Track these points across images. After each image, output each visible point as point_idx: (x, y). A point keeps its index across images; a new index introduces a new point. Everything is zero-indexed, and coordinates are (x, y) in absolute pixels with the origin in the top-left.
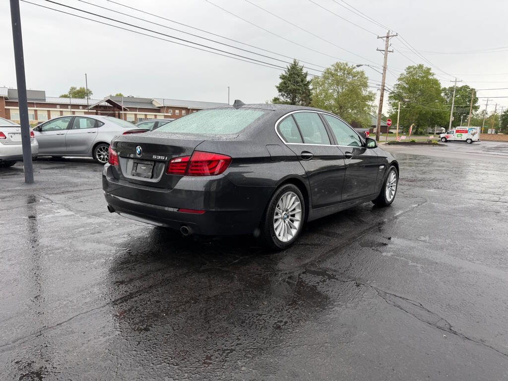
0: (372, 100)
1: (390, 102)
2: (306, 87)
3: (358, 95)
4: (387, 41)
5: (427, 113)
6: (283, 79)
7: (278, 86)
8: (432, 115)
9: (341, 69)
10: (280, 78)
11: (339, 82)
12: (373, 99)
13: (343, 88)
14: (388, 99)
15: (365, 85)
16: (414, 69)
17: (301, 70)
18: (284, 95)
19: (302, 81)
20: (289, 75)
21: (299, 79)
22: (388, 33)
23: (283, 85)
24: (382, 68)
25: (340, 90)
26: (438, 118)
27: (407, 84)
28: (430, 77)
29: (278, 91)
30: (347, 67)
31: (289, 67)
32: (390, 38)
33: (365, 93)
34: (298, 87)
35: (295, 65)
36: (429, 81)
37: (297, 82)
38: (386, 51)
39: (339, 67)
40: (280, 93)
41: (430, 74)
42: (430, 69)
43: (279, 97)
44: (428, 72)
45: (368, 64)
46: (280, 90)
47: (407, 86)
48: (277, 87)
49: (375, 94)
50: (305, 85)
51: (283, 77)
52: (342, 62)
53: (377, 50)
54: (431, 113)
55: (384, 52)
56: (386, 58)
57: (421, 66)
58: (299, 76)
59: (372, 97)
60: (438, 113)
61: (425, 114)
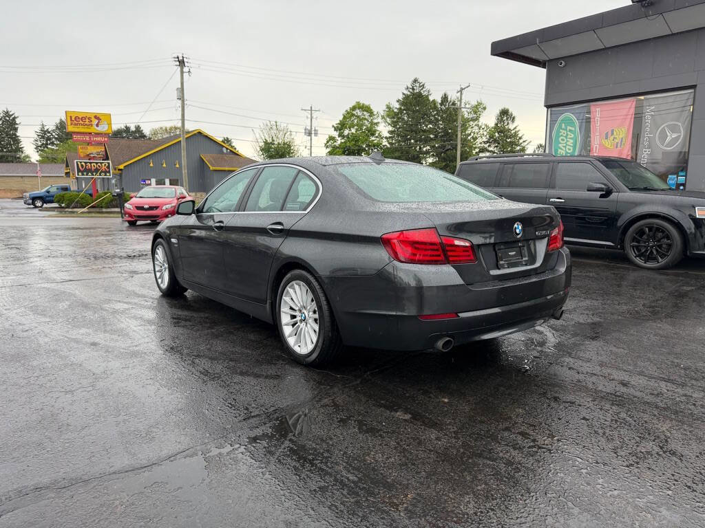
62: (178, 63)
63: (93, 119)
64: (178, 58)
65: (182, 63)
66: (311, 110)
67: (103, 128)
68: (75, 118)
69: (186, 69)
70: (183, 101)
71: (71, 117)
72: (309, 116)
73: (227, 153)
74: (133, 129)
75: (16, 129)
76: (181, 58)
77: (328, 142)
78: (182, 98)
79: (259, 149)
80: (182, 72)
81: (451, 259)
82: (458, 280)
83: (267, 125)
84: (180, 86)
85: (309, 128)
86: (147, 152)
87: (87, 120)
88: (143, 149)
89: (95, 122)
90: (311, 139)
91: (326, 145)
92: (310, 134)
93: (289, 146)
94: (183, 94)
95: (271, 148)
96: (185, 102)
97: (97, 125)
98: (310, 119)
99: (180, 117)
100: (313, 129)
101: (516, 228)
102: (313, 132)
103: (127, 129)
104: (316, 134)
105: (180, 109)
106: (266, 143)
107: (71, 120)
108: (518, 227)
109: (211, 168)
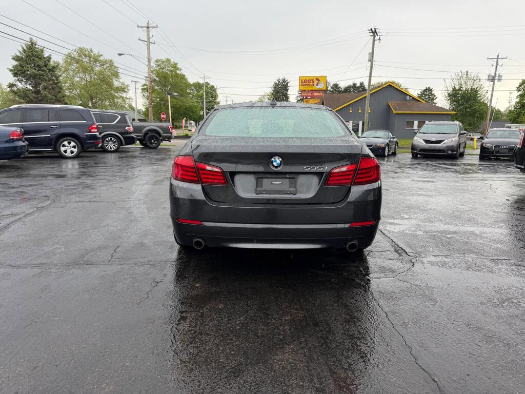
0: (125, 92)
1: (144, 95)
2: (51, 72)
3: (110, 85)
4: (148, 32)
5: (181, 107)
6: (17, 60)
7: (12, 68)
8: (185, 109)
9: (86, 56)
10: (14, 59)
11: (85, 70)
12: (126, 90)
13: (91, 77)
14: (141, 91)
15: (116, 75)
16: (163, 62)
17: (42, 51)
18: (22, 80)
19: (46, 65)
20: (27, 57)
21: (41, 63)
22: (148, 24)
23: (19, 67)
24: (147, 59)
25: (88, 79)
26: (190, 112)
27: (157, 77)
28: (178, 72)
29: (12, 75)
30: (92, 54)
31: (25, 47)
32: (150, 28)
33: (116, 84)
34: (41, 72)
35: (32, 44)
36: (177, 75)
37: (39, 66)
38: (148, 43)
39: (82, 52)
40: (16, 78)
41: (178, 69)
42: (177, 64)
43: (15, 83)
44: (176, 67)
45: (131, 54)
46: (15, 75)
47: (157, 79)
48: (11, 70)
49: (128, 86)
50: (50, 70)
51: (16, 58)
52: (86, 48)
53: (139, 40)
54: (184, 107)
55: (146, 43)
56: (149, 49)
57: (168, 60)
58: (40, 59)
59: (125, 88)
60: (190, 108)
61: (179, 108)
62: (372, 34)
63: (315, 80)
64: (371, 30)
65: (374, 33)
66: (498, 58)
67: (321, 86)
68: (304, 81)
69: (377, 38)
70: (372, 62)
71: (302, 80)
72: (495, 64)
73: (410, 100)
74: (358, 85)
75: (287, 90)
76: (373, 30)
77: (520, 86)
78: (371, 60)
79: (447, 95)
80: (374, 40)
81: (204, 180)
82: (201, 196)
83: (458, 75)
84: (371, 51)
85: (493, 75)
86: (350, 101)
87: (311, 81)
88: (348, 99)
89: (316, 82)
90: (494, 85)
91: (518, 88)
92: (493, 80)
93: (476, 91)
94: (373, 57)
95: (458, 94)
96: (374, 63)
97: (317, 85)
98: (495, 67)
99: (369, 75)
100: (497, 75)
101: (272, 161)
102: (497, 78)
103: (355, 85)
104: (499, 80)
105: (369, 68)
106: (454, 89)
107: (302, 82)
108: (277, 161)
109: (394, 112)
